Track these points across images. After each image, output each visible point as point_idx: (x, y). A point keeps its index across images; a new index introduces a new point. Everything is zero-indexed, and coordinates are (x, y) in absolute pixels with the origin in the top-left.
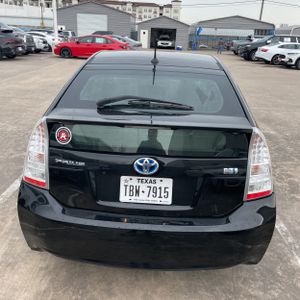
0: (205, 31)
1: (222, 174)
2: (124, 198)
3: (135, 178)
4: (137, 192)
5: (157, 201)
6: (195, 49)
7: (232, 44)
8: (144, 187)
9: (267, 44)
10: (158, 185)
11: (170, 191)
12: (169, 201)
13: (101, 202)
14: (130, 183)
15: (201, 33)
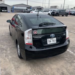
0: (15, 8)
1: (63, 35)
2: (48, 43)
3: (50, 39)
4: (50, 41)
5: (54, 42)
6: (13, 12)
7: (23, 11)
8: (51, 40)
9: (32, 11)
10: (54, 39)
11: (56, 40)
12: (56, 42)
13: (44, 45)
14: (49, 40)
15: (14, 8)
